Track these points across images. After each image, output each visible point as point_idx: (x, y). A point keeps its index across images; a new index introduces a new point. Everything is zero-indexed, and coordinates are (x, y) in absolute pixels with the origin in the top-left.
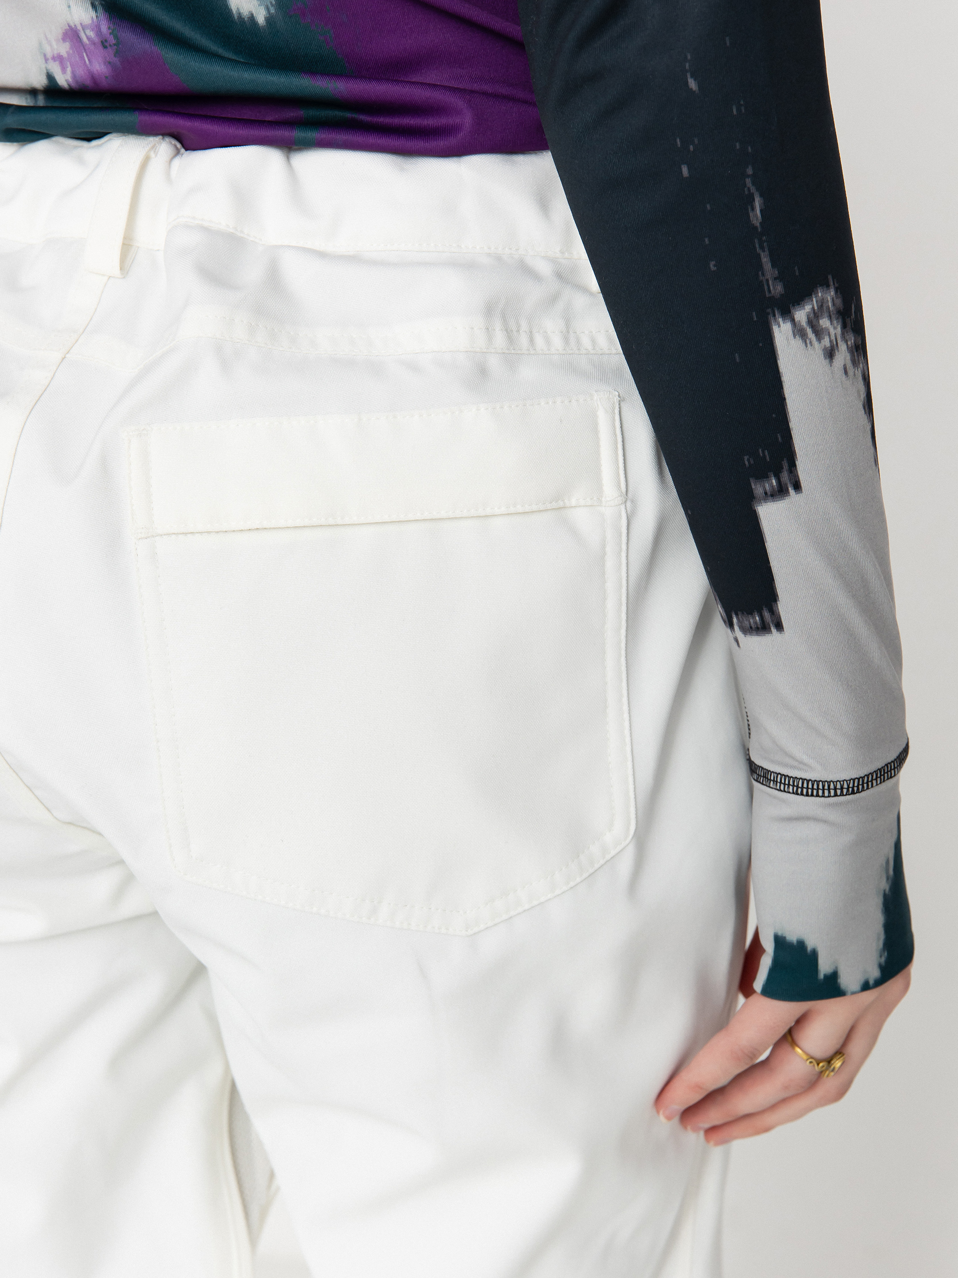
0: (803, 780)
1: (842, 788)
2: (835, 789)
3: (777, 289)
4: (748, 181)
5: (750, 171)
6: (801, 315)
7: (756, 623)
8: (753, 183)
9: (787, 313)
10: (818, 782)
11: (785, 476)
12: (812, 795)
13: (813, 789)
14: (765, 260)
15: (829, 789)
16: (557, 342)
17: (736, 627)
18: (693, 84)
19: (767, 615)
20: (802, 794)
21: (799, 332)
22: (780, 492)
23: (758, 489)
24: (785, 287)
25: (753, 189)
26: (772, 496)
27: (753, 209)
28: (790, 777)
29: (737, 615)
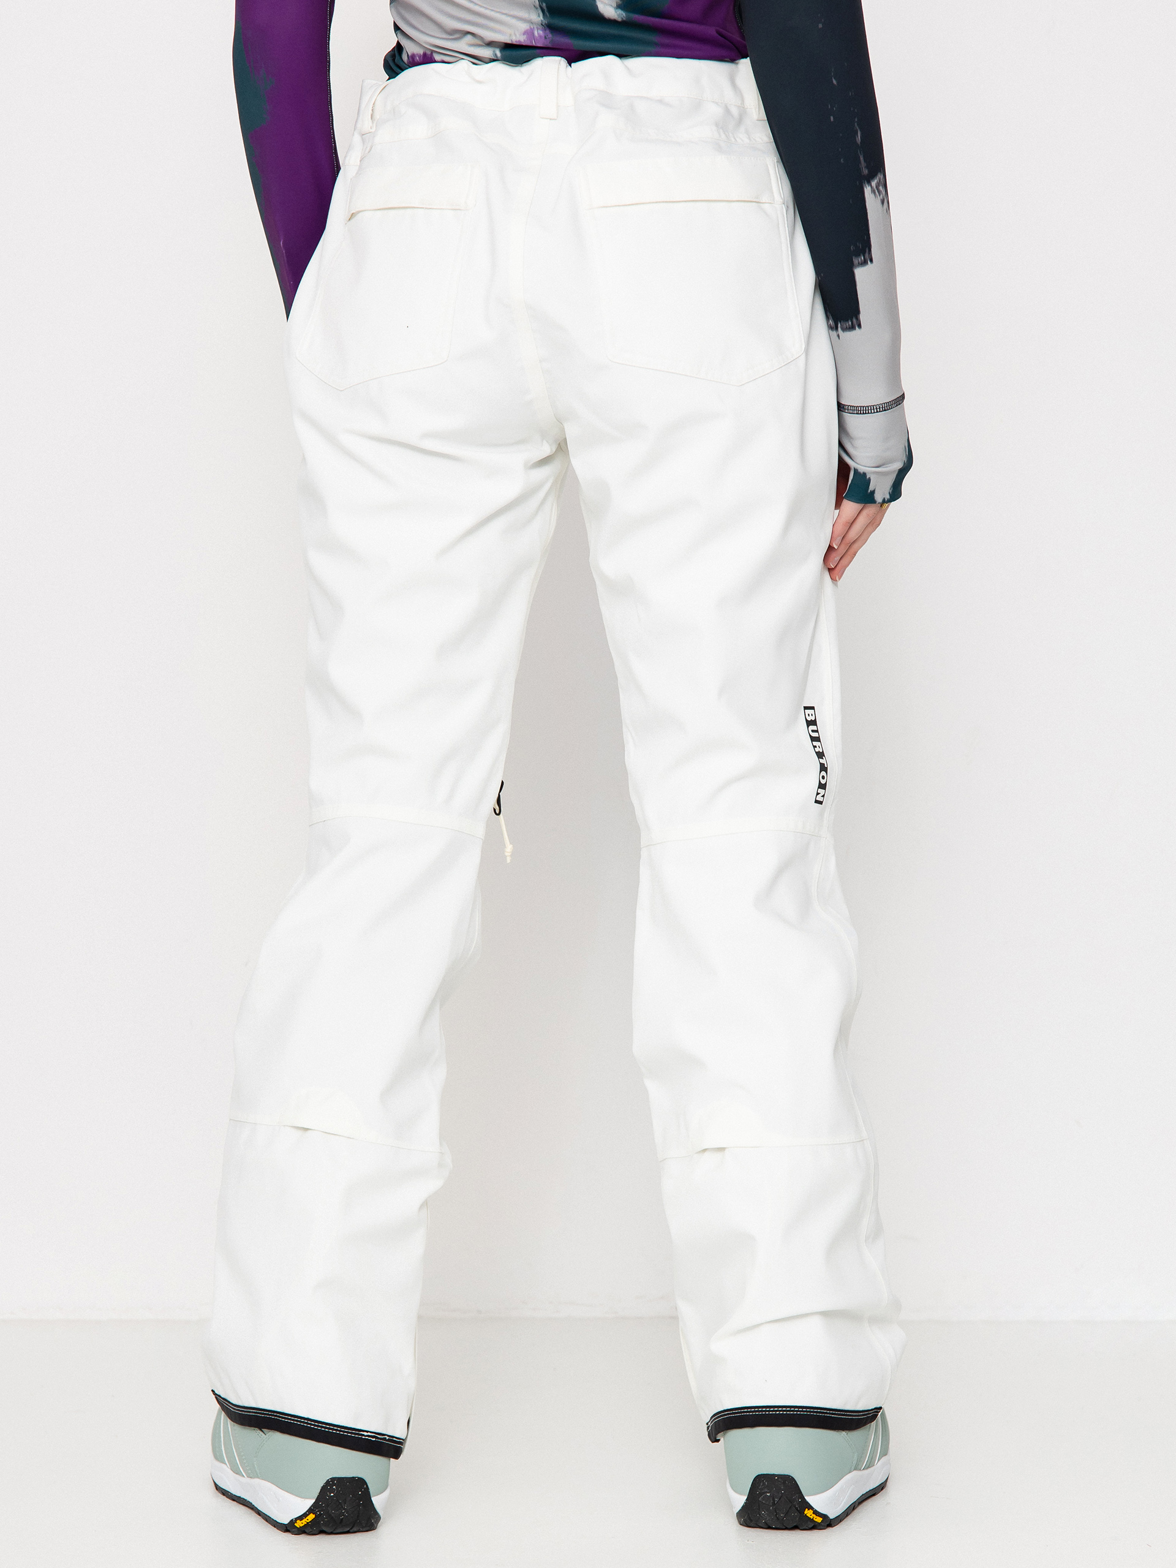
0: (861, 407)
1: (880, 408)
2: (877, 409)
3: (866, 172)
4: (856, 124)
5: (856, 120)
6: (874, 183)
7: (849, 325)
8: (858, 125)
9: (869, 183)
10: (868, 406)
11: (867, 255)
12: (866, 413)
13: (866, 410)
14: (862, 158)
15: (874, 409)
16: (746, 140)
17: (839, 329)
18: (835, 82)
19: (854, 320)
20: (861, 413)
21: (873, 191)
22: (865, 263)
23: (856, 261)
24: (869, 171)
25: (857, 128)
26: (861, 264)
27: (858, 137)
28: (854, 407)
29: (840, 322)
